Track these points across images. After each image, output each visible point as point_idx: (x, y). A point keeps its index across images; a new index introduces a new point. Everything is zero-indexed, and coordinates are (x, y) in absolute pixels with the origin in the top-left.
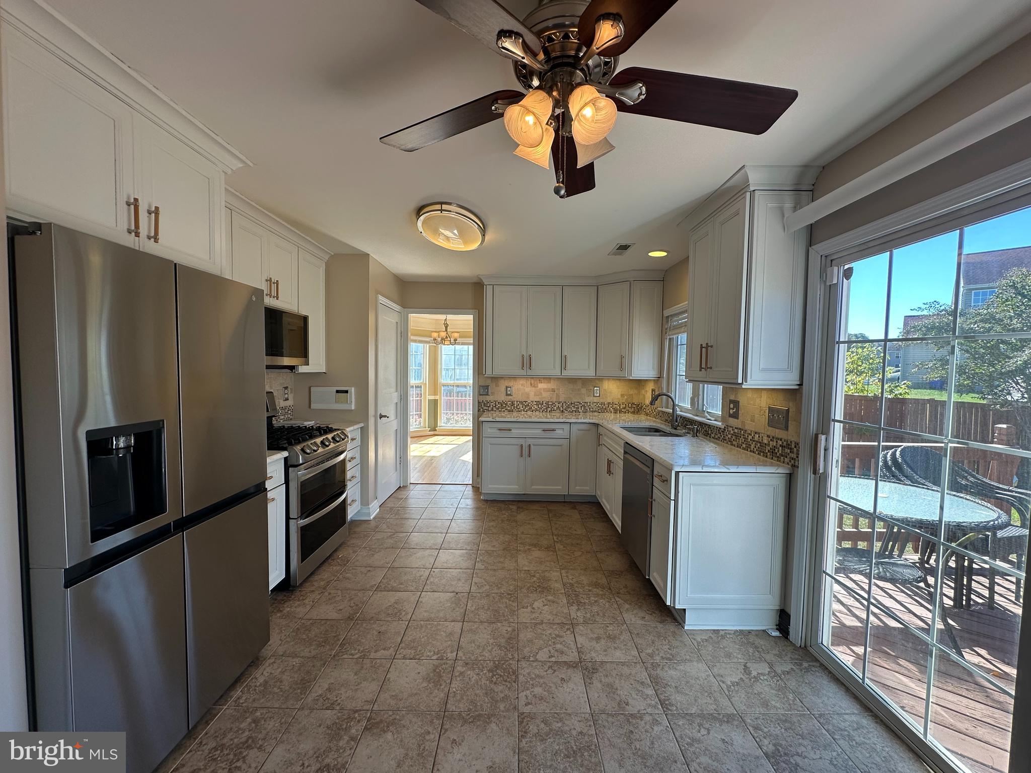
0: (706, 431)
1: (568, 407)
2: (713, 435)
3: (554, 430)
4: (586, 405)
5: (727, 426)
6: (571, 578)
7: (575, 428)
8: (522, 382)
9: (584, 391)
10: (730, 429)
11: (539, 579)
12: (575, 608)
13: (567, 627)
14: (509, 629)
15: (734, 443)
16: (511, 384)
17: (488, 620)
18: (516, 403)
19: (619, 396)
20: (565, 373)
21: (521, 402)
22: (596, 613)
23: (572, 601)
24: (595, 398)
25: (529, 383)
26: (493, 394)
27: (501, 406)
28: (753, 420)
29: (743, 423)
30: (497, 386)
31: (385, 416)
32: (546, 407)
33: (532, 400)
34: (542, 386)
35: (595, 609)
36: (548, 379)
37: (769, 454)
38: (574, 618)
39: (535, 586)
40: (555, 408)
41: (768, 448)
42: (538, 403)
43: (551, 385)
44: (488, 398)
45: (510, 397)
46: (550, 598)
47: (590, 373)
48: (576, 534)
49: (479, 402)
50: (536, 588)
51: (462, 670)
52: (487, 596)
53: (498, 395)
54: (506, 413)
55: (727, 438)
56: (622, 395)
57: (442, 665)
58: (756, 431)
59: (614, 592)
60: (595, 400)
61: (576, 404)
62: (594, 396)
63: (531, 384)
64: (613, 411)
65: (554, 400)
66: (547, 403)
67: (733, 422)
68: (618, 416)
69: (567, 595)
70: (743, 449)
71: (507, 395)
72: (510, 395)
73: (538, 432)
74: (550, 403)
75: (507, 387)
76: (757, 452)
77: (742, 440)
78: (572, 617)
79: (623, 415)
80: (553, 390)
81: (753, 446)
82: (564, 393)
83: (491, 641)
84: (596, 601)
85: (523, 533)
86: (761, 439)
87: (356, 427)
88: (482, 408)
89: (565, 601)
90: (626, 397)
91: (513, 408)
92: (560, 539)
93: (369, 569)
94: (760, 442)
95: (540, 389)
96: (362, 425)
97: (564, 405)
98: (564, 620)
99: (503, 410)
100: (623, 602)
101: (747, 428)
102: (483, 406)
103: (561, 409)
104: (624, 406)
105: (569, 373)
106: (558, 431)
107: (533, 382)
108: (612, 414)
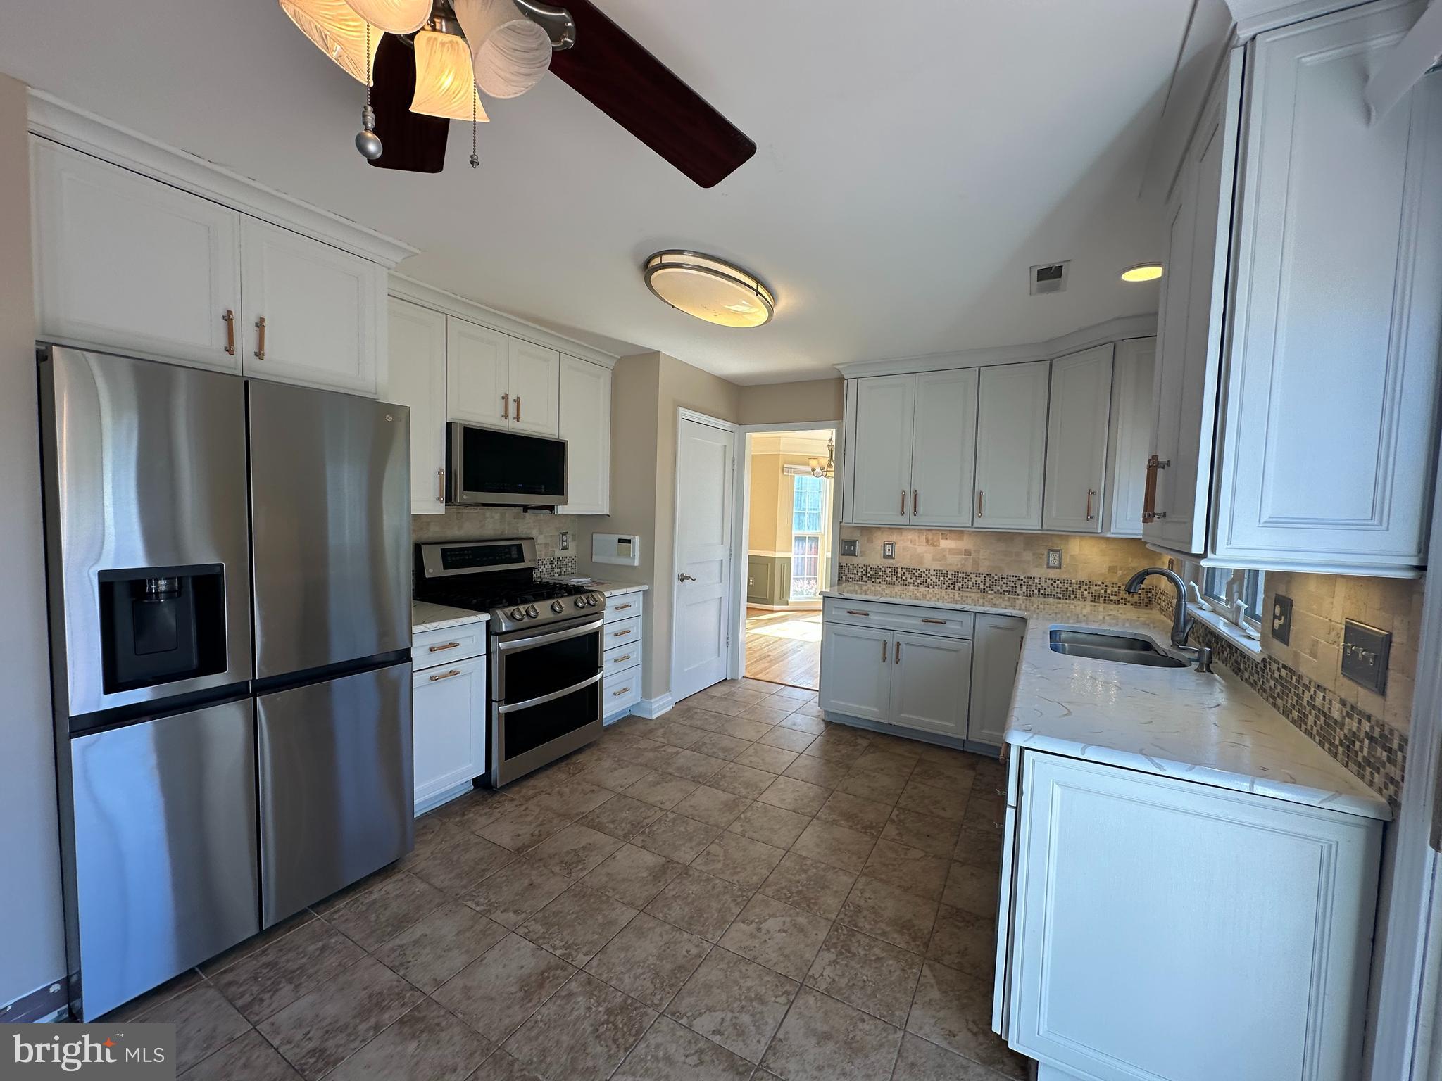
0: (1237, 662)
1: (995, 583)
2: (1246, 675)
3: (944, 622)
4: (1031, 583)
5: (1270, 657)
6: (867, 895)
7: (982, 623)
8: (910, 536)
9: (1028, 556)
10: (1275, 666)
11: (809, 879)
12: (829, 956)
13: (788, 988)
14: (694, 951)
15: (1279, 702)
16: (893, 538)
17: (675, 922)
18: (899, 570)
19: (1105, 570)
20: (979, 523)
21: (909, 570)
22: (861, 984)
23: (834, 941)
24: (1049, 570)
25: (923, 538)
26: (863, 554)
27: (876, 575)
28: (1314, 655)
29: (1296, 655)
30: (870, 541)
31: (688, 578)
32: (954, 581)
33: (929, 568)
34: (946, 544)
35: (867, 973)
36: (958, 533)
37: (1340, 749)
38: (812, 976)
39: (793, 889)
40: (971, 583)
41: (1339, 735)
42: (938, 573)
43: (965, 543)
44: (855, 560)
45: (891, 561)
46: (802, 920)
47: (1031, 523)
48: (938, 816)
49: (840, 566)
50: (792, 894)
51: (575, 990)
52: (708, 880)
53: (871, 555)
54: (884, 586)
55: (1267, 687)
56: (1112, 569)
57: (557, 969)
58: (1321, 683)
59: (929, 954)
60: (1052, 574)
61: (1012, 579)
62: (1048, 567)
63: (927, 541)
64: (1089, 598)
65: (969, 570)
66: (955, 574)
67: (1278, 647)
68: (1101, 609)
69: (835, 926)
70: (1294, 722)
71: (886, 556)
72: (890, 557)
73: (913, 623)
74: (960, 575)
75: (885, 544)
76: (1317, 738)
77: (1292, 699)
78: (810, 973)
79: (1112, 606)
80: (967, 553)
81: (1311, 719)
82: (987, 558)
83: (651, 960)
84: (879, 959)
85: (844, 791)
86: (1327, 706)
87: (637, 589)
88: (844, 573)
89: (822, 936)
90: (1120, 573)
91: (894, 579)
92: (902, 817)
93: (594, 787)
94: (1325, 715)
95: (944, 550)
96: (646, 587)
97: (987, 579)
98: (794, 973)
99: (878, 580)
100: (933, 981)
101: (1303, 670)
102: (846, 573)
103: (982, 586)
104: (1116, 590)
105: (991, 520)
106: (950, 625)
107: (930, 537)
108: (1088, 604)
